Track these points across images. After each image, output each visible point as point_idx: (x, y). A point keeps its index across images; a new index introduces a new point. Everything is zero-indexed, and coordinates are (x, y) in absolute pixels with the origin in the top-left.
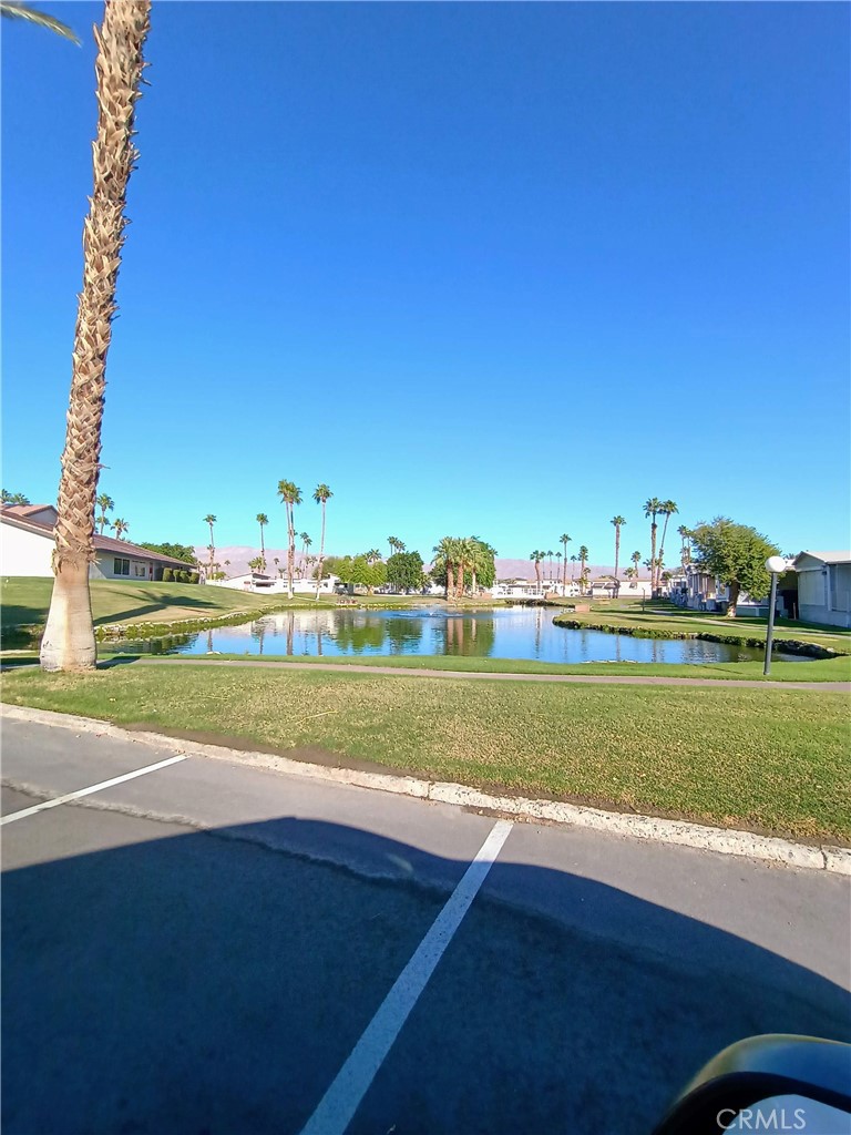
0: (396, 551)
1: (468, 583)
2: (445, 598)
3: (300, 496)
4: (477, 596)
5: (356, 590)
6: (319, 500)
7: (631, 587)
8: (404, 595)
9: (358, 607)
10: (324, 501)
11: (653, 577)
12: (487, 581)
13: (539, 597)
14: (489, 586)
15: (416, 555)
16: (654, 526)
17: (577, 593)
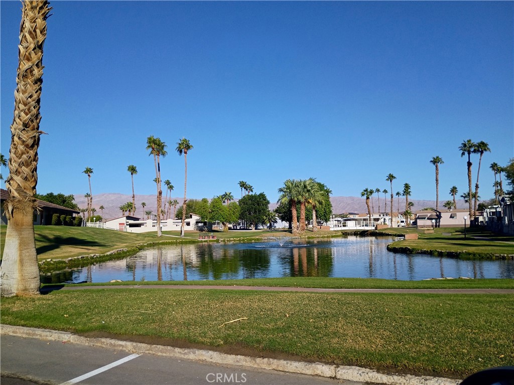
0: (245, 193)
1: (308, 218)
2: (291, 232)
3: (165, 149)
4: (317, 230)
5: (215, 227)
6: (181, 152)
7: (451, 217)
8: (254, 230)
9: (217, 241)
10: (185, 153)
11: (470, 208)
12: (325, 216)
13: (371, 228)
14: (327, 221)
15: (262, 196)
16: (469, 164)
17: (403, 224)
